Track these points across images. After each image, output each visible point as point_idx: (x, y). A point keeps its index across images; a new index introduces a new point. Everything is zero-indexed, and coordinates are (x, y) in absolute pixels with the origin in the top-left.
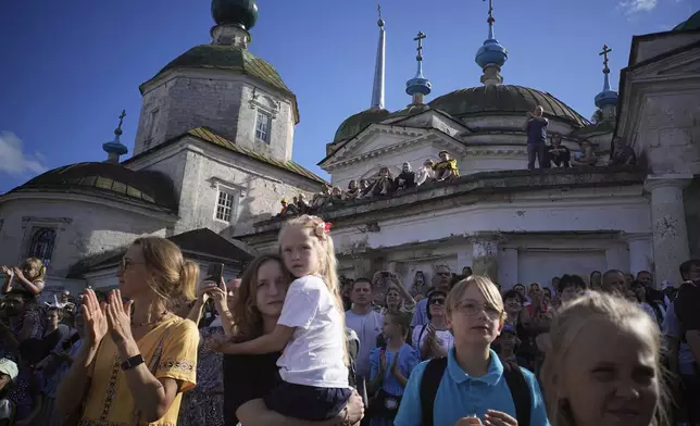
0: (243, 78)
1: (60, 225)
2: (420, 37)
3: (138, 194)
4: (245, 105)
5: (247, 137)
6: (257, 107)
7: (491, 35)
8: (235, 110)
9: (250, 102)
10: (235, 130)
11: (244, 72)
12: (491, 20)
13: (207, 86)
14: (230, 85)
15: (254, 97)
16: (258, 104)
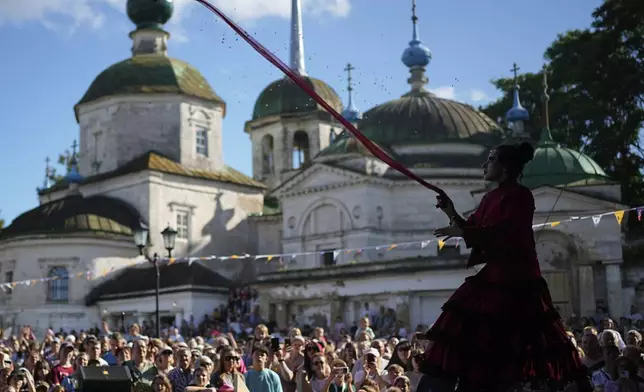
0: (179, 97)
1: (71, 263)
2: (349, 68)
3: (117, 227)
4: (184, 124)
5: (190, 156)
6: (194, 123)
7: (415, 36)
8: (176, 131)
9: (189, 120)
10: (179, 151)
11: (180, 92)
12: (414, 19)
13: (147, 109)
14: (169, 106)
15: (191, 114)
16: (195, 120)
